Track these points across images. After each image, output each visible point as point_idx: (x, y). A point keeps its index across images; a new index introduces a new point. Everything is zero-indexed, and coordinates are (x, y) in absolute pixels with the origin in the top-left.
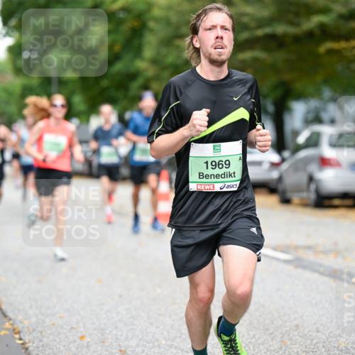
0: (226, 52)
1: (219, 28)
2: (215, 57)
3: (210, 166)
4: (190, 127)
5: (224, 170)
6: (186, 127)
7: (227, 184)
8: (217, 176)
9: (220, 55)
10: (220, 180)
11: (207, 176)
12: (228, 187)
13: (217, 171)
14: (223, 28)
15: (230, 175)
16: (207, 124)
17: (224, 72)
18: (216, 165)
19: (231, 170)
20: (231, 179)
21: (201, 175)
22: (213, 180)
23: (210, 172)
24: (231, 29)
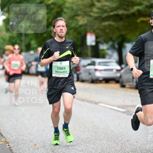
0: (64, 34)
1: (61, 27)
2: (60, 36)
3: (59, 69)
4: (53, 57)
5: (63, 70)
6: (52, 57)
7: (64, 75)
8: (61, 72)
9: (62, 35)
10: (62, 73)
11: (58, 72)
12: (65, 76)
13: (61, 71)
14: (63, 26)
15: (65, 72)
16: (59, 55)
17: (64, 39)
18: (61, 69)
19: (66, 70)
20: (66, 73)
21: (56, 72)
22: (60, 73)
23: (59, 71)
24: (65, 26)
